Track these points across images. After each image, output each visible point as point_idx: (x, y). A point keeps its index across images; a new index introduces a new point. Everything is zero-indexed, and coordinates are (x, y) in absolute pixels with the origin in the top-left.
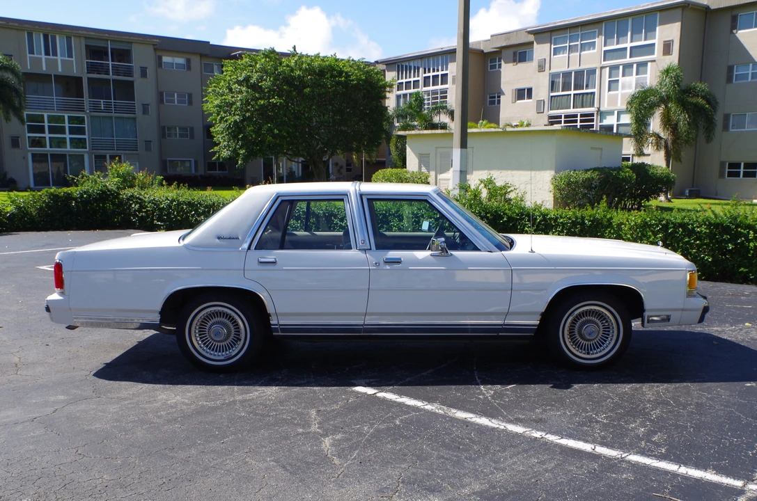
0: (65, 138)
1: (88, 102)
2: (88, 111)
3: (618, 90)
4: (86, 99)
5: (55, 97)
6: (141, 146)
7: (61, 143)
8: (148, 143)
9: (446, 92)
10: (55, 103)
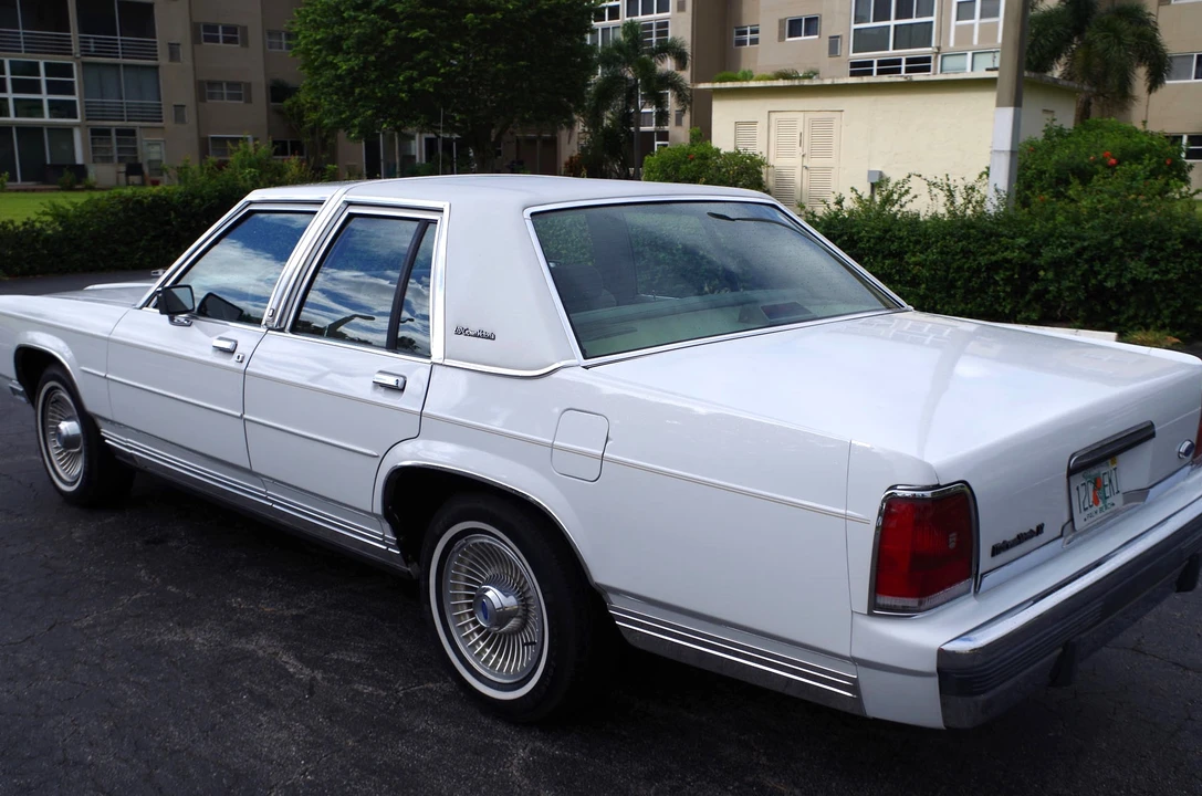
0: (41, 101)
1: (78, 40)
2: (78, 55)
3: (973, 18)
4: (74, 33)
5: (21, 31)
6: (167, 113)
7: (34, 108)
8: (179, 108)
9: (666, 24)
10: (22, 40)
